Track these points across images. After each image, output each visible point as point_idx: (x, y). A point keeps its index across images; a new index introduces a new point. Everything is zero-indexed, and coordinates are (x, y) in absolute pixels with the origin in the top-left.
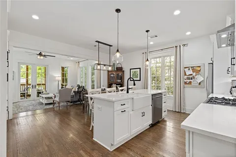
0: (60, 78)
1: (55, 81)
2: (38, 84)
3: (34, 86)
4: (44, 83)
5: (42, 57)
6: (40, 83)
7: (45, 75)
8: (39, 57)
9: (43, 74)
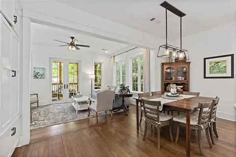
0: (94, 77)
1: (89, 79)
2: (70, 84)
3: (66, 85)
4: (76, 82)
5: (74, 49)
6: (72, 82)
7: (78, 73)
8: (70, 48)
9: (76, 73)
